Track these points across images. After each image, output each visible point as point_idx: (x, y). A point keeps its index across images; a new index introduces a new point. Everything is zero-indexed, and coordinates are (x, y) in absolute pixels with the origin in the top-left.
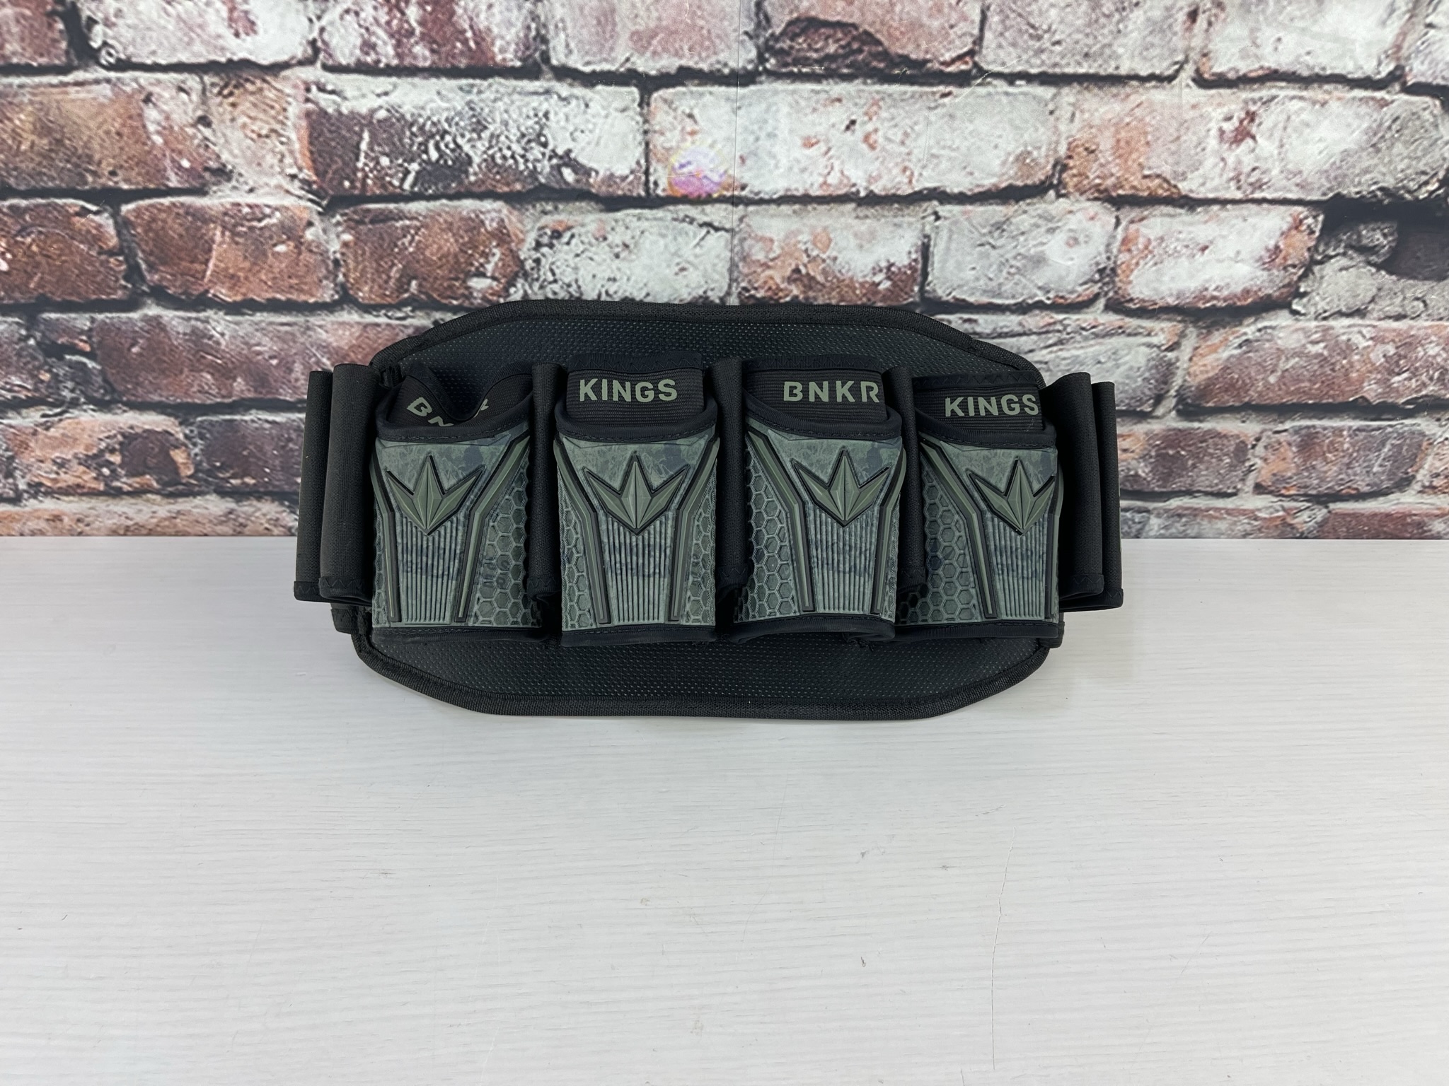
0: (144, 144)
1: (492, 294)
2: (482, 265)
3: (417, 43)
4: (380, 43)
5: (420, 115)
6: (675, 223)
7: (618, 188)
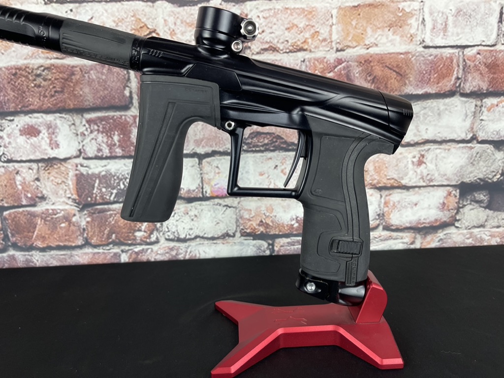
0: (15, 189)
1: (144, 238)
2: (140, 227)
3: (117, 148)
4: (104, 149)
5: (117, 173)
6: (215, 206)
7: (192, 194)
